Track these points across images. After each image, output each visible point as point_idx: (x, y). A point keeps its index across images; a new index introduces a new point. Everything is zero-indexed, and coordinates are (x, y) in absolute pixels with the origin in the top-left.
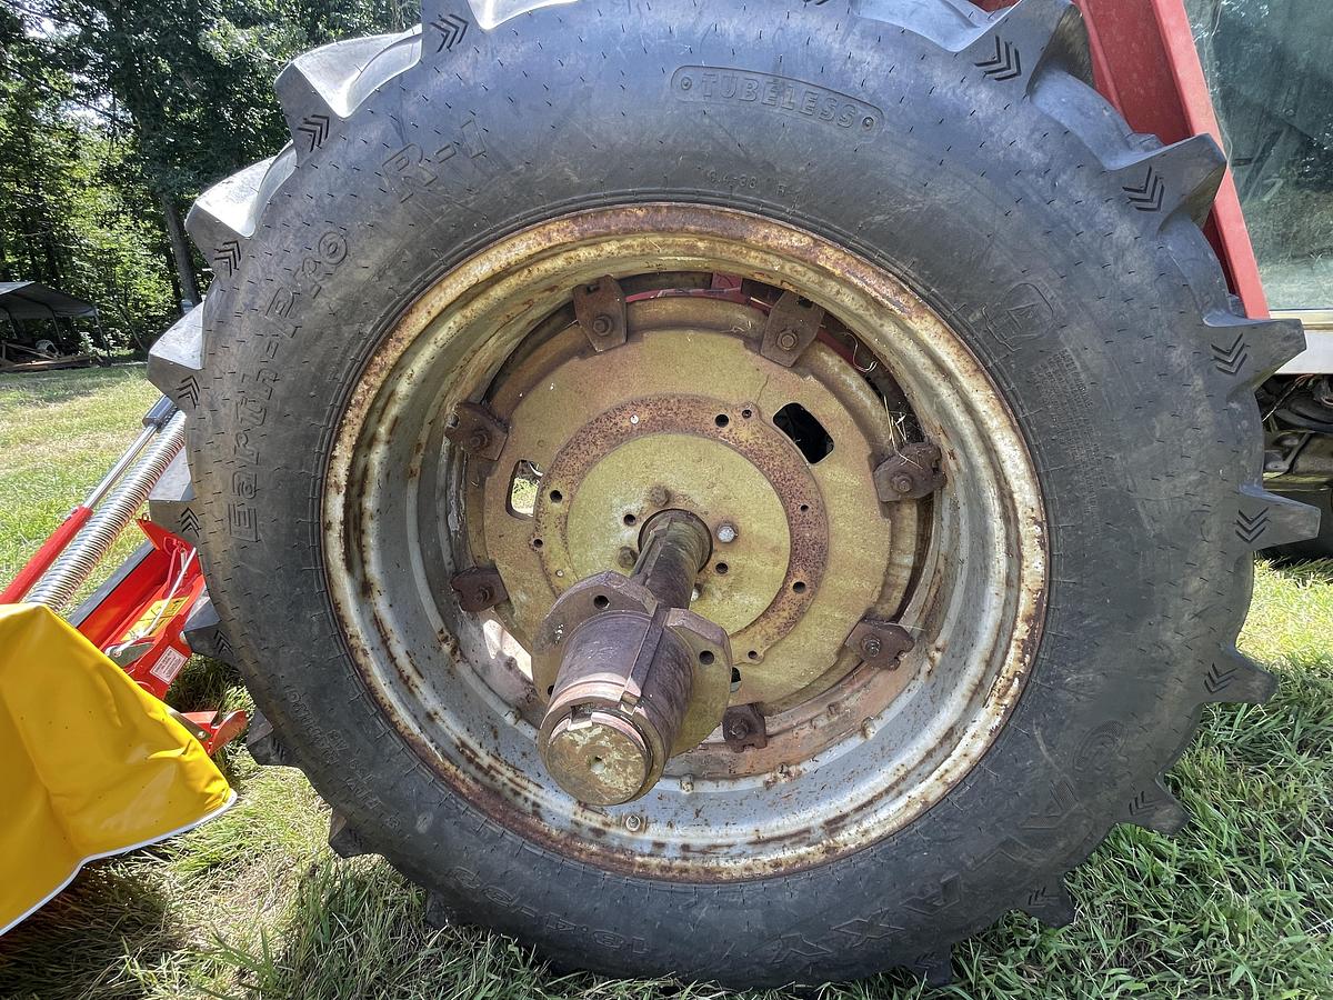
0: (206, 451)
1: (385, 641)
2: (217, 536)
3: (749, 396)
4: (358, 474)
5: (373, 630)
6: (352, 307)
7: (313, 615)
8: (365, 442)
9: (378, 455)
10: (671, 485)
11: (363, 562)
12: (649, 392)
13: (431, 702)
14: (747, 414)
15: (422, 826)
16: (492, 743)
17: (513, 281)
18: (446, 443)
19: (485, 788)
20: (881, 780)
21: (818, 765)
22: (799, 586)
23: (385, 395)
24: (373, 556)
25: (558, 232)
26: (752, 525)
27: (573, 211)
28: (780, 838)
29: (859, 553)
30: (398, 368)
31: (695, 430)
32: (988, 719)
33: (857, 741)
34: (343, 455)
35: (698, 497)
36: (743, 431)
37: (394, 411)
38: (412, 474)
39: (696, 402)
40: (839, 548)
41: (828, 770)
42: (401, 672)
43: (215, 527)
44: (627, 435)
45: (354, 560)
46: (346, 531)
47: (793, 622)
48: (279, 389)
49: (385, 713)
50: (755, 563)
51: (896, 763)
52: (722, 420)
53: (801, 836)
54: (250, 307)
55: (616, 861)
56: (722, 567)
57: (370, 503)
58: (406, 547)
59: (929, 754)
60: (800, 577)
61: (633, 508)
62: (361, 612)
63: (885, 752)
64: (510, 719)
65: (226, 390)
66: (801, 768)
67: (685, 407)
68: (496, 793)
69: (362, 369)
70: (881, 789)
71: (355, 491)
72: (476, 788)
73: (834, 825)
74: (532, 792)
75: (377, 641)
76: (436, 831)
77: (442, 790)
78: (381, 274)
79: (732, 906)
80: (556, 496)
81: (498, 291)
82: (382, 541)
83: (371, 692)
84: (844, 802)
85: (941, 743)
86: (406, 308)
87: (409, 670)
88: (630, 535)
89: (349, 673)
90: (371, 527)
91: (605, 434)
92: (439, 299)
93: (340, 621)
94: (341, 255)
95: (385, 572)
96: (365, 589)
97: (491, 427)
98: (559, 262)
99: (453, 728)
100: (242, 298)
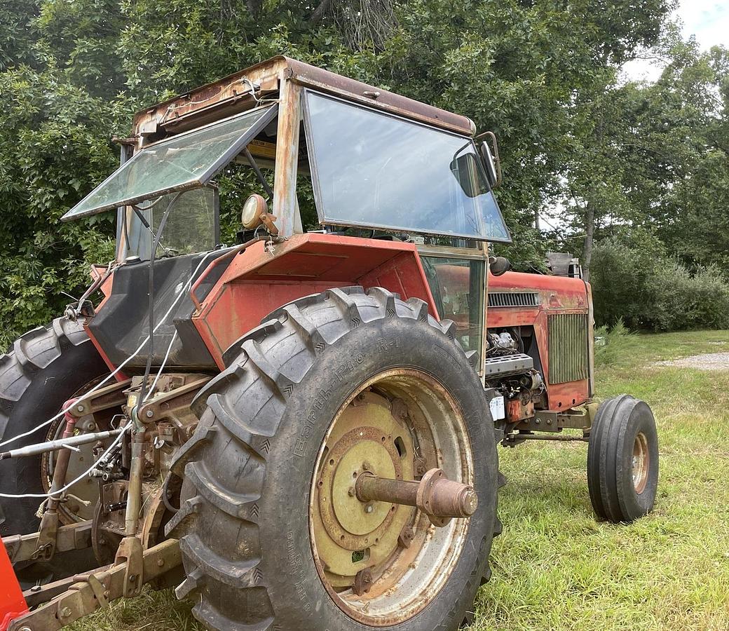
3: (390, 432)
14: (389, 438)
20: (431, 574)
21: (402, 584)
22: (394, 509)
28: (409, 604)
31: (375, 441)
32: (460, 540)
33: (411, 571)
39: (378, 431)
41: (407, 582)
51: (435, 567)
52: (384, 438)
53: (415, 601)
59: (444, 560)
61: (357, 471)
63: (427, 567)
66: (395, 587)
67: (375, 432)
70: (432, 578)
73: (424, 593)
84: (423, 586)
85: (447, 555)
88: (354, 481)
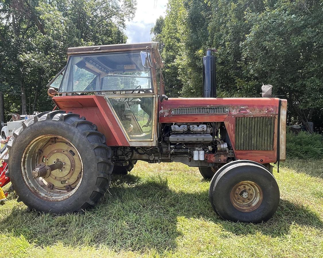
0: (11, 154)
1: (26, 175)
2: (10, 163)
3: (67, 149)
4: (25, 157)
5: (25, 173)
6: (26, 142)
7: (19, 171)
8: (26, 153)
9: (27, 155)
10: (59, 159)
11: (25, 166)
12: (57, 148)
13: (30, 182)
14: (66, 151)
15: (27, 196)
16: (37, 188)
17: (41, 139)
18: (36, 154)
19: (35, 192)
22: (72, 170)
23: (28, 149)
24: (26, 165)
25: (43, 136)
26: (67, 163)
27: (45, 134)
29: (78, 166)
30: (30, 147)
31: (61, 152)
34: (24, 154)
35: (61, 159)
36: (66, 153)
37: (29, 150)
38: (32, 157)
39: (62, 150)
40: (76, 165)
42: (27, 178)
43: (10, 162)
44: (54, 153)
45: (24, 165)
46: (23, 162)
47: (72, 174)
48: (19, 148)
49: (25, 182)
50: (67, 167)
52: (64, 151)
54: (17, 141)
55: (48, 200)
56: (64, 168)
57: (26, 160)
58: (30, 165)
60: (72, 169)
61: (55, 161)
62: (24, 171)
64: (40, 186)
65: (14, 148)
67: (60, 150)
68: (36, 192)
69: (26, 147)
71: (25, 158)
72: (34, 191)
74: (40, 193)
75: (25, 174)
76: (29, 196)
77: (30, 191)
78: (29, 139)
79: (59, 204)
80: (47, 160)
81: (39, 140)
82: (27, 164)
83: (24, 180)
86: (31, 141)
87: (28, 178)
89: (22, 177)
90: (26, 162)
91: (52, 153)
92: (33, 141)
93: (22, 172)
94: (26, 137)
95: (27, 167)
96: (25, 169)
97: (41, 152)
98: (44, 138)
99: (32, 185)
100: (17, 140)
